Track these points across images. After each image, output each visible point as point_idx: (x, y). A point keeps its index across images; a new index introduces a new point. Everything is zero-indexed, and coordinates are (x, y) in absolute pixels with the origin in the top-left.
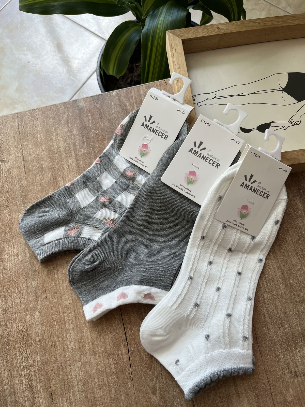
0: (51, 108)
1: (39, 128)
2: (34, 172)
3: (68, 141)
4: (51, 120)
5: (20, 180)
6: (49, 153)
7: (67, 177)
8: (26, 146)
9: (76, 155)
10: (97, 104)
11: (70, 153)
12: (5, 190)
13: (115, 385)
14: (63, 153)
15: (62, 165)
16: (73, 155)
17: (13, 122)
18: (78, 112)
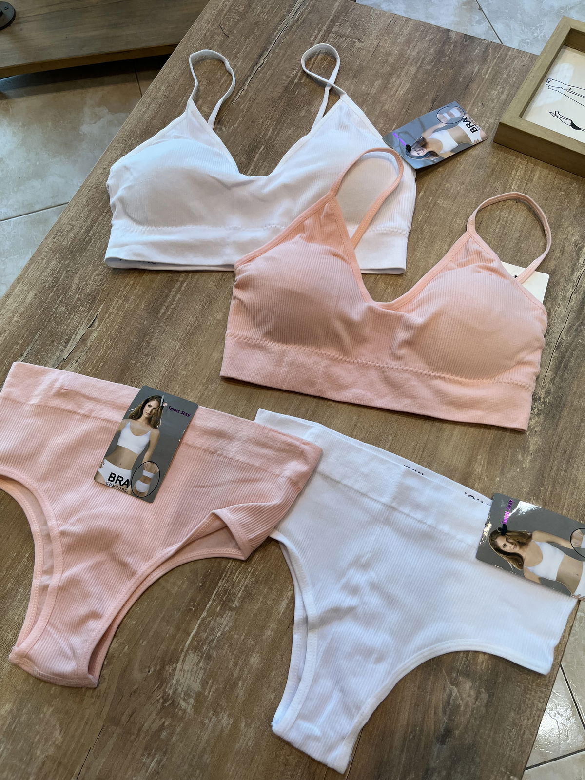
0: (425, 25)
1: (405, 33)
2: (378, 61)
3: (421, 54)
4: (419, 33)
5: (363, 61)
6: (400, 54)
7: (401, 78)
8: (386, 40)
9: (420, 66)
10: (465, 42)
11: (416, 63)
14: (410, 61)
15: (403, 68)
16: (418, 66)
17: (388, 18)
18: (445, 38)
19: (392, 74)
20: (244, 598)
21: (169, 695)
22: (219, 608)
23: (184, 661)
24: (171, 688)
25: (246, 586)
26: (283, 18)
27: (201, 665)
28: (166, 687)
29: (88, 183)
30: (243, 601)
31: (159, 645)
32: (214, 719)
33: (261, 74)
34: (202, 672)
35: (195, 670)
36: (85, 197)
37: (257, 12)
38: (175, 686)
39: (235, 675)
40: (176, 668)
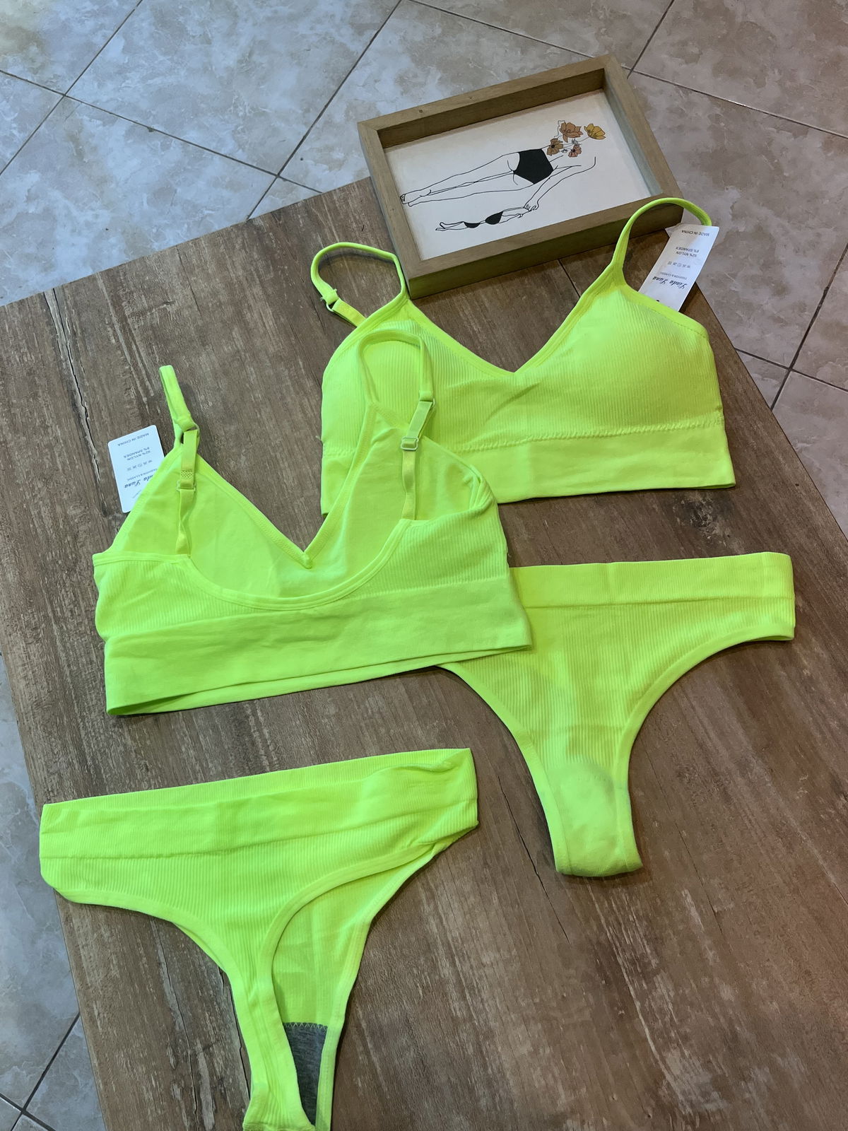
0: (219, 233)
1: (208, 258)
2: (211, 309)
3: (248, 267)
4: (222, 247)
5: (195, 321)
6: (226, 285)
7: (254, 308)
8: (195, 281)
9: (261, 282)
11: (253, 280)
12: (177, 334)
14: (245, 283)
15: (245, 296)
16: (258, 282)
17: (173, 256)
18: (255, 233)
19: (240, 312)
20: (656, 950)
21: (690, 1114)
22: (644, 985)
23: (668, 1068)
24: (685, 1107)
25: (645, 936)
26: (54, 343)
27: (687, 1053)
28: (680, 1112)
29: (23, 711)
30: (657, 953)
31: (631, 1082)
32: (751, 1086)
33: (96, 423)
34: (694, 1058)
35: (687, 1065)
36: (37, 728)
37: (16, 360)
38: (686, 1100)
39: (725, 1026)
40: (668, 1084)
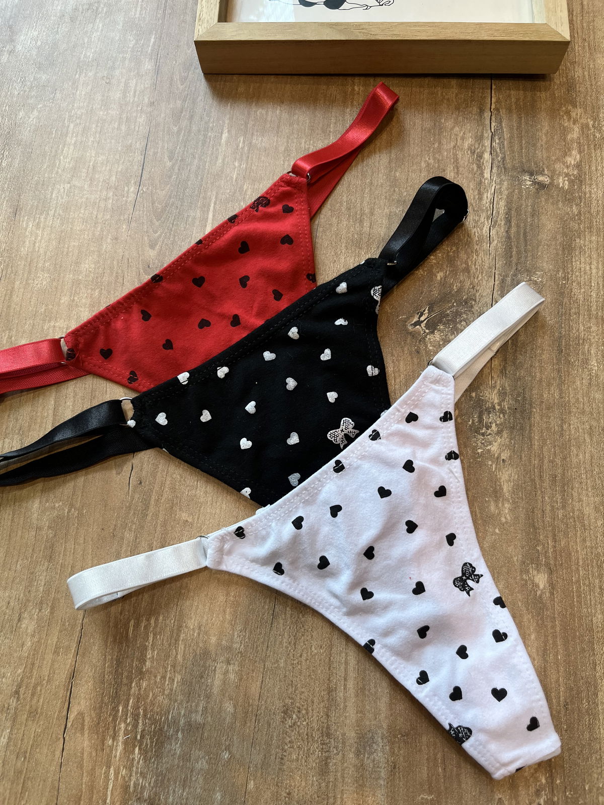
13: (105, 224)
